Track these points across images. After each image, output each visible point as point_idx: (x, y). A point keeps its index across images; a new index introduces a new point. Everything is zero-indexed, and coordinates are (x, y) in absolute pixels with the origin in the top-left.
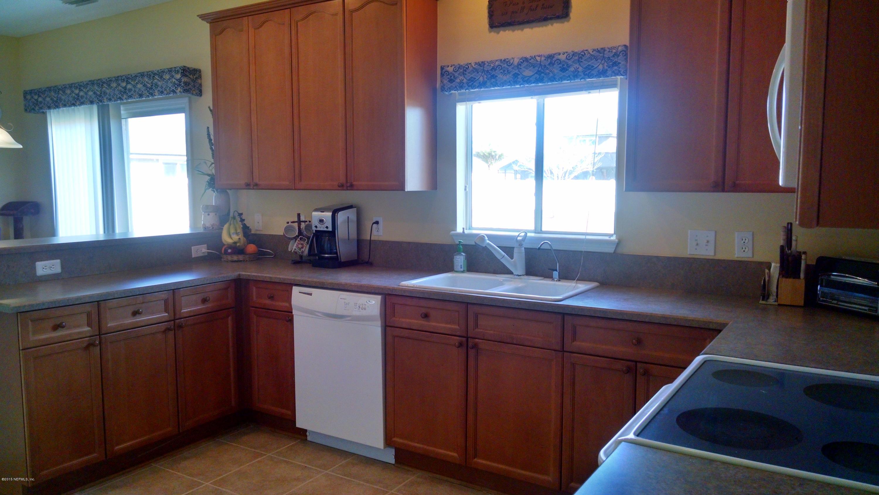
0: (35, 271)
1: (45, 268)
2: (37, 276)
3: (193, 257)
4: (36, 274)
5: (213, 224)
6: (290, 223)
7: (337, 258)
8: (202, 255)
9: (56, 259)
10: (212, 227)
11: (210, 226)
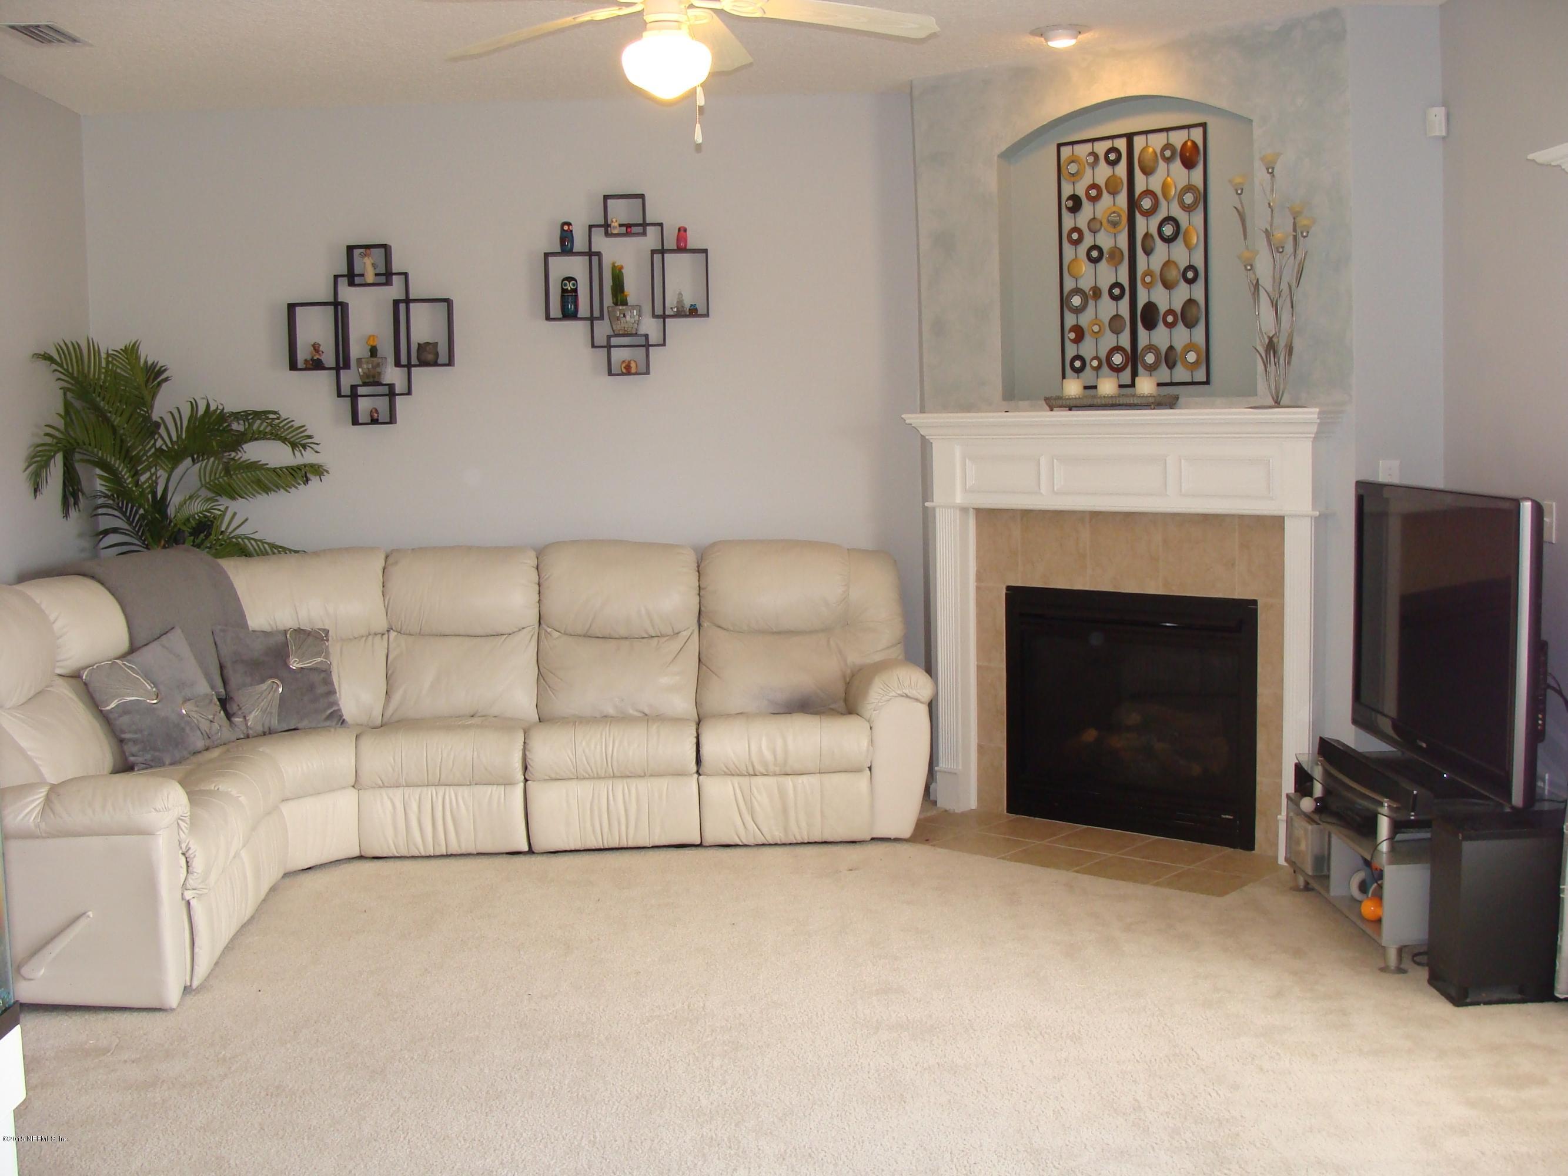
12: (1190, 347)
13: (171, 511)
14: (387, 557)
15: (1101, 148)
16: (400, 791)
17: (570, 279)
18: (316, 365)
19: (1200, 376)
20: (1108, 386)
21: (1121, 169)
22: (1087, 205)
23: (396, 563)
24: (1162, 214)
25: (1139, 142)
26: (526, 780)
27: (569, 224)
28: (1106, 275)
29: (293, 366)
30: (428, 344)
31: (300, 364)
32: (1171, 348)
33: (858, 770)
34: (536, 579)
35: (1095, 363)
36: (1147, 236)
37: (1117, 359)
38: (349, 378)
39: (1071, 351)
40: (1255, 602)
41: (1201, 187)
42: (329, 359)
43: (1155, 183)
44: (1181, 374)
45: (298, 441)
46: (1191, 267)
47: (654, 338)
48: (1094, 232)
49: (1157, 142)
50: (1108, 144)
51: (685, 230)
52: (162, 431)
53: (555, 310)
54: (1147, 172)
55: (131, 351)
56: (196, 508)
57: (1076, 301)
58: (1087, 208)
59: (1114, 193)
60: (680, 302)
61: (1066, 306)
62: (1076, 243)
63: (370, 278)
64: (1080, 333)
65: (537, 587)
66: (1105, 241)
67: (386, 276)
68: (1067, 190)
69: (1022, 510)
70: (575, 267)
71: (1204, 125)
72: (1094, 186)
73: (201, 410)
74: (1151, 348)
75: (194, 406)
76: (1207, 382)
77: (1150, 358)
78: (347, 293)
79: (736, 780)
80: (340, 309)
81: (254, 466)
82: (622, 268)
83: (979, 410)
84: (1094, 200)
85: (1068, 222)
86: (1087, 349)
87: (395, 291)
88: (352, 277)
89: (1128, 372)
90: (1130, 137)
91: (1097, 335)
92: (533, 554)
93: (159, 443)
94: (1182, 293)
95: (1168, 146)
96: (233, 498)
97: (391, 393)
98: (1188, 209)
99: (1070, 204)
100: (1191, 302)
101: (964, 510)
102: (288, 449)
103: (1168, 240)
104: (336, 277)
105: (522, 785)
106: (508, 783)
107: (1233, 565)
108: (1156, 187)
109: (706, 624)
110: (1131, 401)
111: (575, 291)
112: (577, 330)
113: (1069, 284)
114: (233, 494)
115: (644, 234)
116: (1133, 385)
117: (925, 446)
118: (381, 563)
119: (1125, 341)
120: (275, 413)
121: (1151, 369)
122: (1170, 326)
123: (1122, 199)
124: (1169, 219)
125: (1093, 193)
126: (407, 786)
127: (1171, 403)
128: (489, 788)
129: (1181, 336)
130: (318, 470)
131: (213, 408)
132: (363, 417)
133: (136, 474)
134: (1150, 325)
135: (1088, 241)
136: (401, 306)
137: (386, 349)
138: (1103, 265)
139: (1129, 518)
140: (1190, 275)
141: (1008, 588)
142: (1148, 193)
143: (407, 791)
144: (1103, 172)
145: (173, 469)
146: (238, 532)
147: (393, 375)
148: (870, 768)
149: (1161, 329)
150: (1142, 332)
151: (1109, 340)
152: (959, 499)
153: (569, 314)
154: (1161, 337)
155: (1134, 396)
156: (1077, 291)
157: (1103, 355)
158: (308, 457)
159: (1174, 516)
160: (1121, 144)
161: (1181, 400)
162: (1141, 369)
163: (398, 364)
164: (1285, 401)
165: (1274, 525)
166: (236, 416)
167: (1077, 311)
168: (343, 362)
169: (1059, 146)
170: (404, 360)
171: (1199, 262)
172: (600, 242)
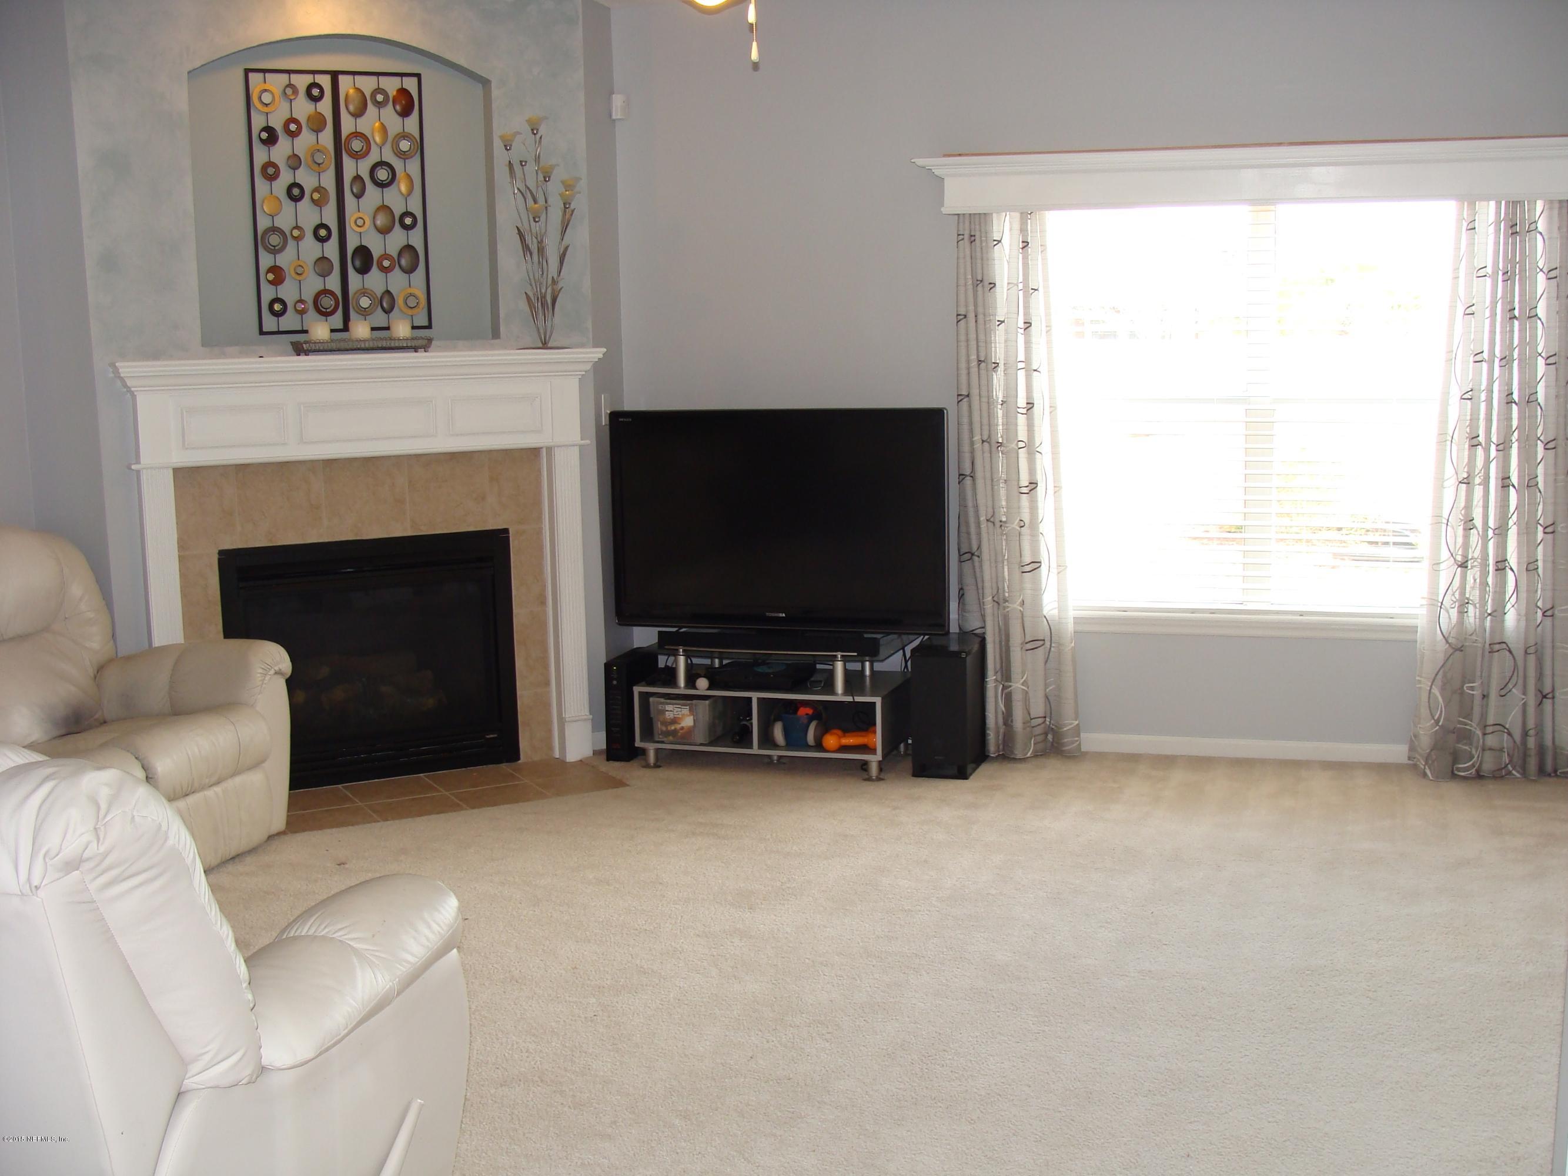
12: (408, 292)
15: (301, 81)
19: (421, 320)
20: (320, 331)
21: (325, 107)
22: (284, 139)
24: (373, 157)
25: (344, 81)
28: (308, 215)
32: (387, 293)
35: (299, 307)
36: (358, 178)
37: (326, 302)
39: (268, 293)
40: (506, 531)
41: (417, 136)
43: (365, 126)
46: (407, 214)
48: (293, 169)
49: (366, 84)
50: (308, 79)
54: (355, 113)
57: (273, 240)
58: (283, 142)
59: (317, 130)
61: (262, 244)
62: (272, 178)
64: (278, 275)
66: (306, 178)
68: (258, 122)
69: (237, 465)
71: (418, 76)
72: (292, 121)
74: (364, 292)
77: (363, 302)
83: (171, 357)
84: (293, 135)
85: (261, 155)
86: (288, 292)
89: (339, 314)
90: (335, 75)
91: (300, 277)
94: (397, 239)
95: (379, 90)
98: (402, 155)
99: (264, 135)
100: (409, 248)
103: (381, 185)
107: (484, 499)
108: (366, 130)
110: (343, 345)
113: (264, 222)
116: (346, 328)
119: (333, 283)
121: (364, 313)
122: (386, 270)
123: (327, 137)
124: (381, 164)
125: (292, 127)
129: (397, 282)
134: (364, 270)
135: (286, 177)
138: (305, 204)
140: (406, 221)
141: (221, 552)
142: (357, 135)
144: (303, 108)
148: (267, 759)
149: (376, 274)
150: (353, 277)
151: (313, 284)
154: (375, 280)
155: (350, 340)
156: (274, 230)
157: (308, 298)
159: (418, 457)
160: (325, 81)
162: (352, 314)
167: (275, 251)
169: (247, 71)
171: (415, 208)
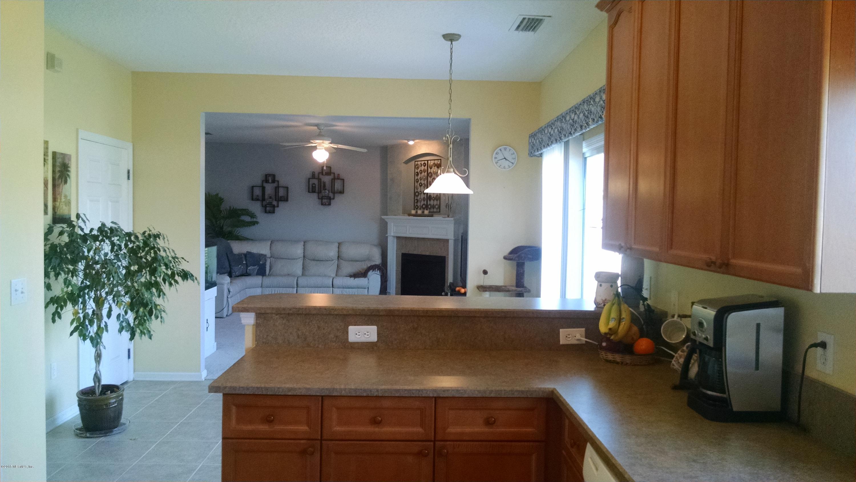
0: (348, 336)
1: (358, 334)
2: (349, 342)
3: (561, 343)
4: (348, 340)
5: (606, 299)
6: (676, 316)
7: (726, 403)
8: (576, 342)
9: (372, 325)
10: (603, 304)
11: (601, 302)
12: (437, 205)
13: (224, 229)
14: (271, 242)
15: (423, 162)
16: (271, 288)
17: (314, 184)
18: (258, 200)
19: (438, 210)
20: (420, 213)
21: (426, 167)
22: (420, 174)
23: (273, 243)
26: (297, 287)
27: (314, 172)
29: (253, 199)
30: (282, 196)
31: (254, 199)
32: (433, 205)
33: (365, 288)
34: (303, 248)
35: (420, 207)
36: (430, 181)
37: (424, 206)
38: (264, 203)
39: (416, 204)
40: (445, 257)
42: (261, 198)
43: (432, 171)
44: (435, 210)
45: (253, 216)
47: (332, 197)
48: (421, 180)
49: (432, 162)
50: (424, 162)
51: (339, 175)
52: (223, 212)
53: (310, 190)
54: (431, 168)
55: (217, 195)
56: (229, 229)
57: (417, 194)
59: (425, 172)
60: (338, 190)
62: (417, 182)
63: (270, 181)
64: (417, 201)
65: (303, 250)
66: (423, 182)
67: (274, 181)
68: (416, 171)
69: (405, 237)
70: (316, 181)
71: (441, 160)
72: (421, 170)
73: (232, 208)
74: (430, 204)
75: (230, 207)
76: (439, 212)
77: (429, 207)
78: (265, 185)
79: (340, 289)
80: (263, 189)
81: (243, 221)
82: (325, 182)
83: (398, 216)
84: (421, 173)
85: (416, 178)
86: (419, 204)
87: (275, 185)
88: (267, 181)
89: (425, 209)
90: (428, 161)
91: (421, 201)
92: (303, 242)
93: (222, 215)
95: (434, 163)
96: (237, 228)
97: (274, 207)
99: (417, 174)
100: (437, 196)
101: (394, 237)
102: (250, 218)
104: (263, 181)
105: (296, 288)
106: (293, 288)
107: (441, 249)
108: (432, 172)
109: (339, 259)
110: (424, 215)
111: (315, 186)
112: (315, 195)
113: (416, 191)
114: (238, 227)
115: (330, 175)
116: (424, 212)
117: (386, 223)
118: (270, 243)
119: (425, 203)
120: (247, 209)
121: (429, 209)
123: (426, 173)
125: (421, 172)
126: (272, 287)
127: (432, 216)
128: (289, 289)
129: (435, 202)
130: (257, 223)
131: (234, 208)
132: (267, 211)
133: (216, 222)
134: (430, 200)
135: (420, 182)
136: (277, 188)
137: (274, 197)
138: (422, 187)
139: (424, 239)
141: (402, 254)
142: (430, 173)
143: (272, 288)
144: (423, 168)
145: (225, 220)
146: (239, 234)
147: (275, 203)
148: (368, 288)
149: (432, 201)
151: (422, 203)
152: (392, 234)
153: (313, 191)
154: (432, 202)
156: (417, 192)
157: (421, 205)
158: (255, 220)
159: (431, 239)
160: (426, 162)
161: (434, 215)
163: (276, 200)
164: (450, 216)
165: (447, 241)
166: (239, 210)
167: (417, 196)
168: (263, 199)
169: (415, 162)
170: (277, 199)
172: (321, 176)
